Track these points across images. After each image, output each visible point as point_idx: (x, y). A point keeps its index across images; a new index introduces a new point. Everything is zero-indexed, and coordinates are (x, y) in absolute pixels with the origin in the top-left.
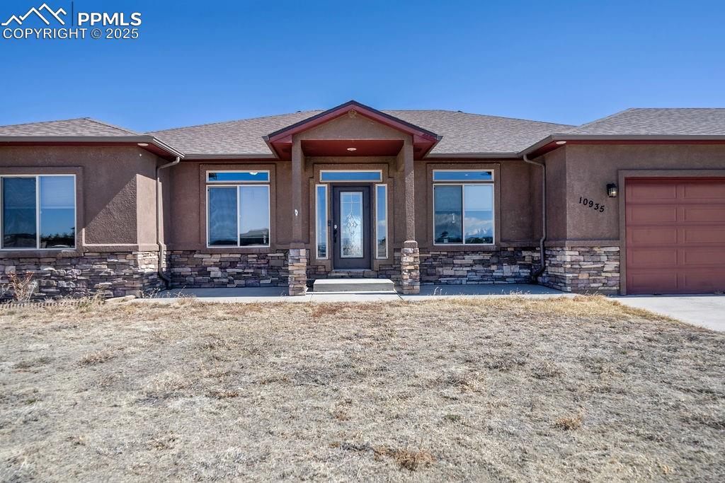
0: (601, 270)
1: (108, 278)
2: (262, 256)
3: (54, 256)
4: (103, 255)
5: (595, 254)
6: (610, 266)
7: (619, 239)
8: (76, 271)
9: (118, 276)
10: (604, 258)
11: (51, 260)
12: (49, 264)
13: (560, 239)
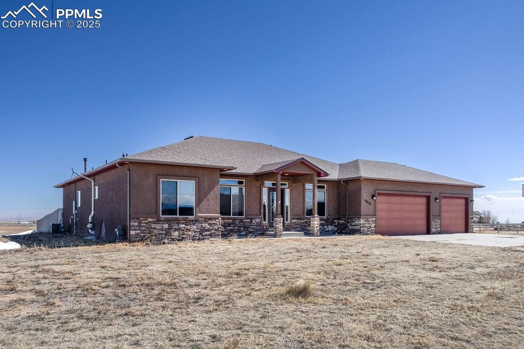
0: (370, 227)
1: (209, 230)
2: (241, 221)
3: (185, 219)
4: (206, 219)
5: (369, 221)
6: (373, 225)
7: (375, 215)
8: (195, 227)
9: (212, 229)
10: (371, 222)
11: (184, 222)
12: (183, 224)
13: (358, 215)
